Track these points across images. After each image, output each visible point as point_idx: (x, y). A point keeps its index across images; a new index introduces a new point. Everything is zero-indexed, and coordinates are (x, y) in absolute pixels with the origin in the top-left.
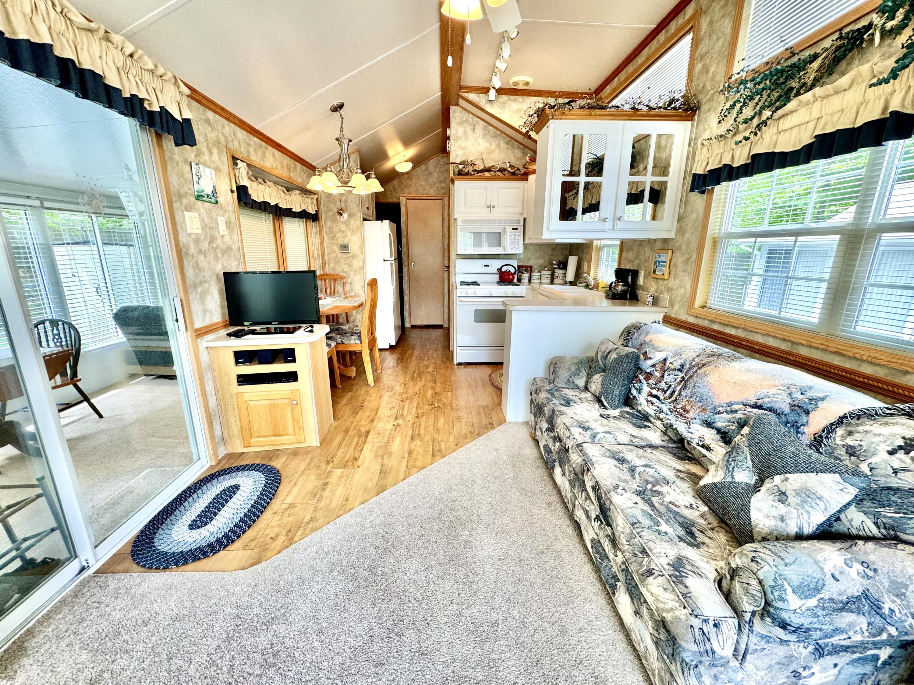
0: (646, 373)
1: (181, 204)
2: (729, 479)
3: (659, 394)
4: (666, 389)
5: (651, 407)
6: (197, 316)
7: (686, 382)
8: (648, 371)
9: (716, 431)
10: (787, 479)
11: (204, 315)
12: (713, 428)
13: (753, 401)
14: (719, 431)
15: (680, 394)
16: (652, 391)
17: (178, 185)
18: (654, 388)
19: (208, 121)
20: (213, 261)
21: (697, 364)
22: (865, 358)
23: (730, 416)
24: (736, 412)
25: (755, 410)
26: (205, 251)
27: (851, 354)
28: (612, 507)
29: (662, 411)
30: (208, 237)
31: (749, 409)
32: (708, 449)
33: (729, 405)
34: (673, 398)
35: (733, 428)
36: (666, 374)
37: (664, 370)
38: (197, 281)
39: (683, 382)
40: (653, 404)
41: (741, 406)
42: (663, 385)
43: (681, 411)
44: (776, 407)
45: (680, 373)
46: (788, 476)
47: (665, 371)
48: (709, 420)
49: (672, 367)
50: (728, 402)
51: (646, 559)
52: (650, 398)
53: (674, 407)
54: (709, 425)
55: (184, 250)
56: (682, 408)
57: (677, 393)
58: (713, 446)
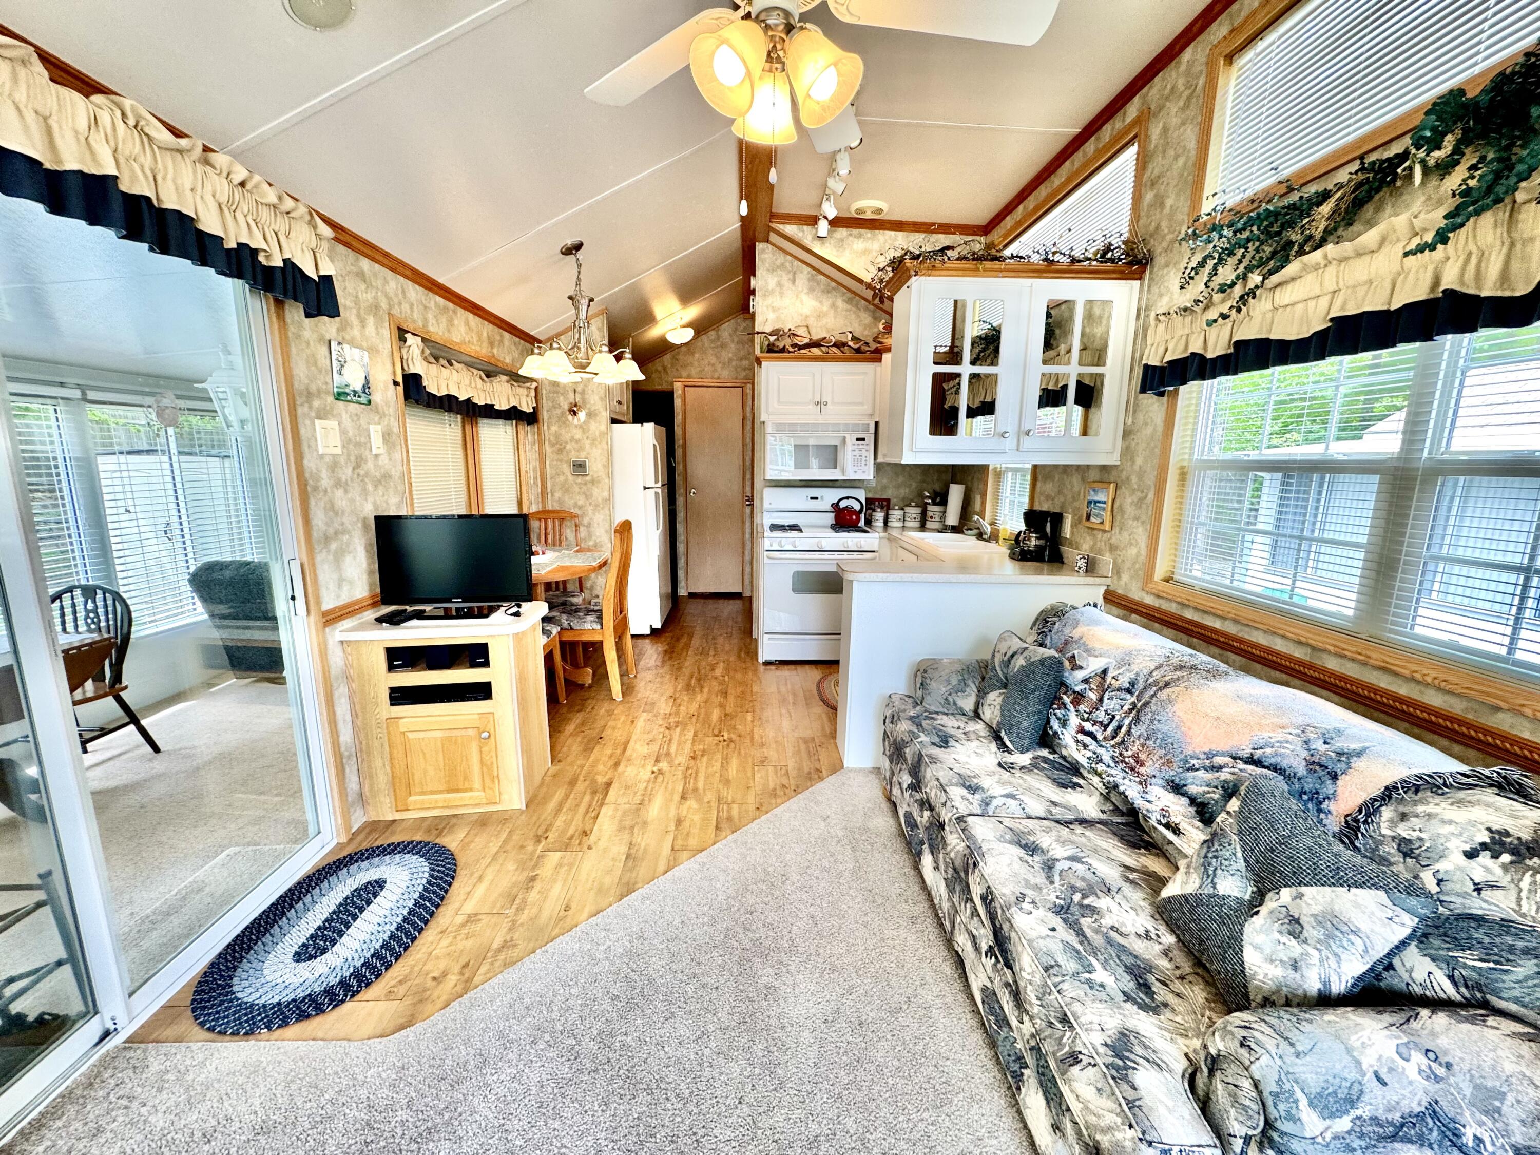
0: (1074, 692)
1: (310, 407)
2: (1208, 890)
3: (1095, 729)
4: (1106, 722)
5: (1084, 752)
6: (328, 589)
8: (1077, 689)
9: (1188, 801)
10: (1300, 896)
11: (340, 586)
12: (1183, 794)
13: (1246, 752)
14: (1193, 801)
15: (1129, 733)
16: (1084, 724)
17: (308, 377)
18: (1088, 720)
19: (361, 275)
20: (358, 498)
21: (1156, 683)
22: (1429, 680)
23: (1209, 776)
24: (1219, 768)
25: (1250, 768)
26: (346, 483)
27: (1406, 673)
28: (1013, 935)
29: (1101, 761)
30: (353, 458)
31: (1241, 765)
32: (1176, 830)
33: (1210, 755)
34: (1118, 739)
35: (1216, 796)
36: (1106, 696)
37: (1103, 689)
38: (331, 531)
39: (1134, 712)
40: (1085, 746)
41: (1227, 760)
42: (1101, 716)
43: (1132, 761)
44: (1284, 764)
45: (1128, 696)
46: (1303, 889)
47: (1104, 692)
48: (1177, 780)
49: (1116, 684)
50: (1207, 750)
51: (1068, 1034)
52: (1081, 737)
53: (1121, 754)
54: (1177, 788)
55: (311, 482)
56: (1132, 756)
57: (1124, 730)
58: (1183, 826)
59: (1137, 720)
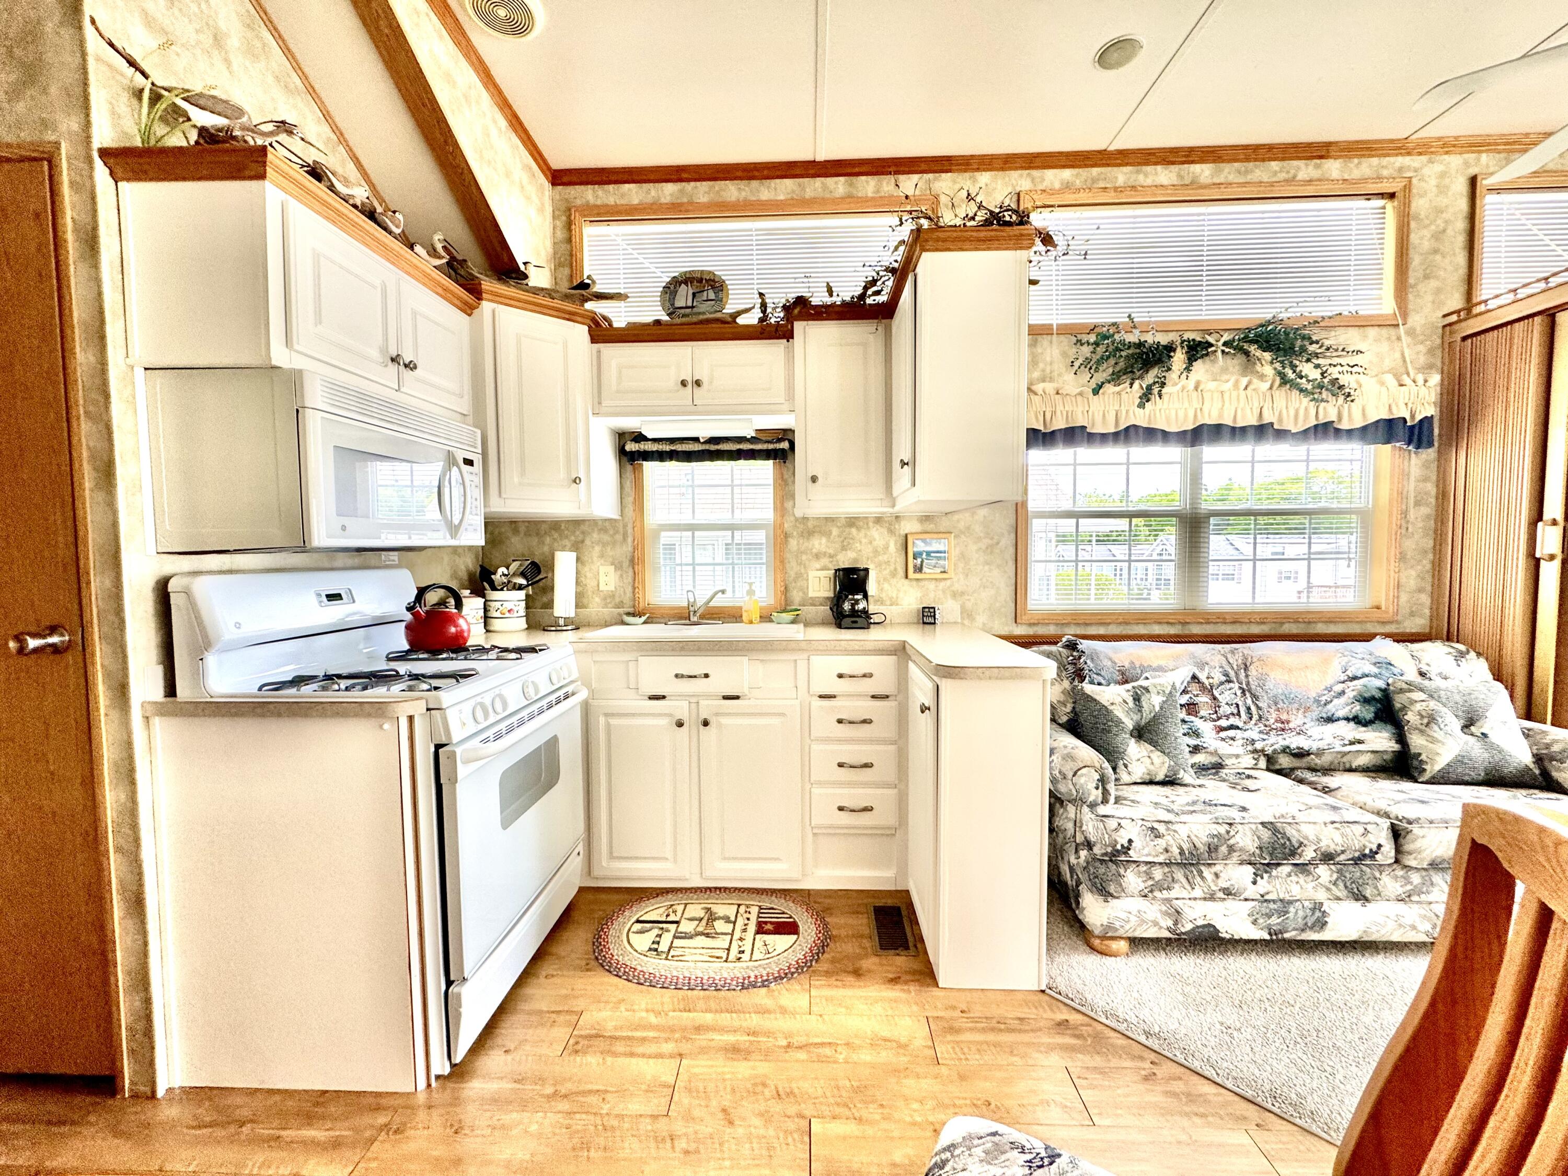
0: (1183, 705)
3: (1233, 721)
4: (1235, 711)
5: (1235, 743)
7: (1250, 691)
8: (1183, 702)
9: (1344, 722)
12: (1338, 719)
13: (1344, 678)
14: (1347, 719)
15: (1259, 708)
16: (1218, 723)
18: (1219, 718)
21: (1240, 665)
23: (1343, 700)
24: (1343, 692)
25: (1356, 682)
29: (1253, 740)
31: (1351, 684)
32: (1360, 742)
33: (1329, 689)
34: (1255, 717)
35: (1358, 708)
36: (1216, 693)
37: (1209, 690)
39: (1248, 695)
40: (1233, 739)
41: (1342, 686)
42: (1227, 709)
43: (1279, 725)
44: (1367, 671)
45: (1231, 685)
47: (1211, 691)
48: (1324, 716)
49: (1215, 681)
50: (1324, 688)
52: (1223, 734)
53: (1266, 726)
54: (1330, 720)
56: (1276, 721)
57: (1253, 708)
58: (1359, 736)
59: (1255, 697)
